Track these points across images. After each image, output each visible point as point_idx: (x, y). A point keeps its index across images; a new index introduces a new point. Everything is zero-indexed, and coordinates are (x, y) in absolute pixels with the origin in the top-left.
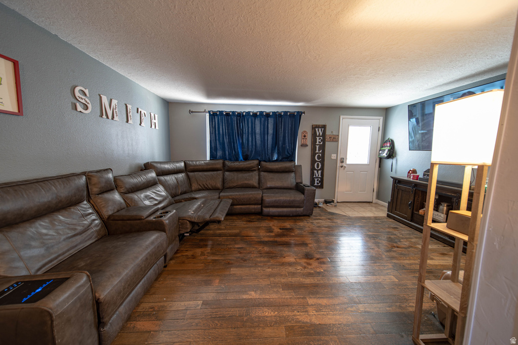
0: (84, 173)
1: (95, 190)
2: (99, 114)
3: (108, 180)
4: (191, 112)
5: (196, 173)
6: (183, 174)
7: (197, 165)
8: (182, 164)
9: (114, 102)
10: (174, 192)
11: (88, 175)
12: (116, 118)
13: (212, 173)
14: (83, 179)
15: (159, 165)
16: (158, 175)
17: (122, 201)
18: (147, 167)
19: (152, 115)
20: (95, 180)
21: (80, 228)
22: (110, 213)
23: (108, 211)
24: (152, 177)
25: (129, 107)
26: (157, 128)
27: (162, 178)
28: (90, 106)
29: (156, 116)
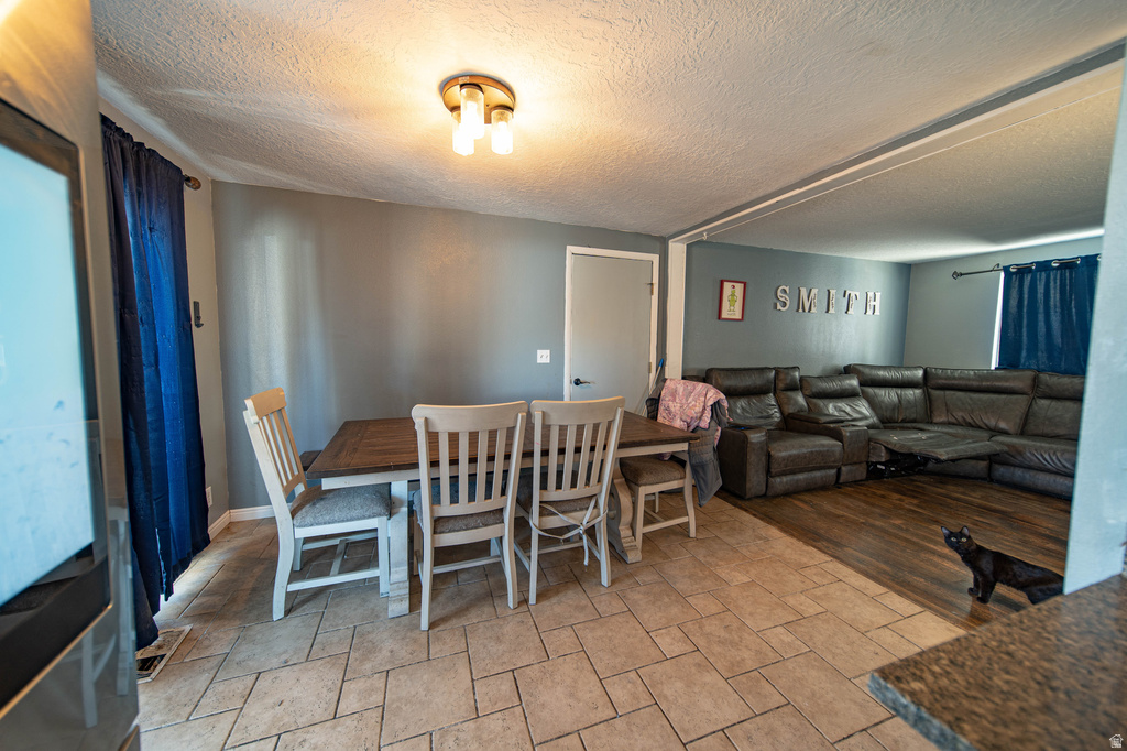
0: (774, 368)
1: (781, 385)
2: (796, 308)
3: (793, 378)
4: (957, 275)
5: (947, 392)
6: (918, 392)
7: (955, 378)
8: (920, 373)
9: (814, 291)
10: (888, 414)
11: (778, 370)
12: (813, 310)
13: (994, 397)
14: (773, 373)
15: (867, 371)
16: (861, 384)
17: (805, 404)
18: (848, 370)
19: (871, 294)
20: (782, 376)
21: (765, 414)
22: (791, 411)
23: (790, 409)
24: (851, 385)
25: (832, 292)
26: (877, 312)
27: (870, 390)
28: (788, 303)
29: (878, 295)
